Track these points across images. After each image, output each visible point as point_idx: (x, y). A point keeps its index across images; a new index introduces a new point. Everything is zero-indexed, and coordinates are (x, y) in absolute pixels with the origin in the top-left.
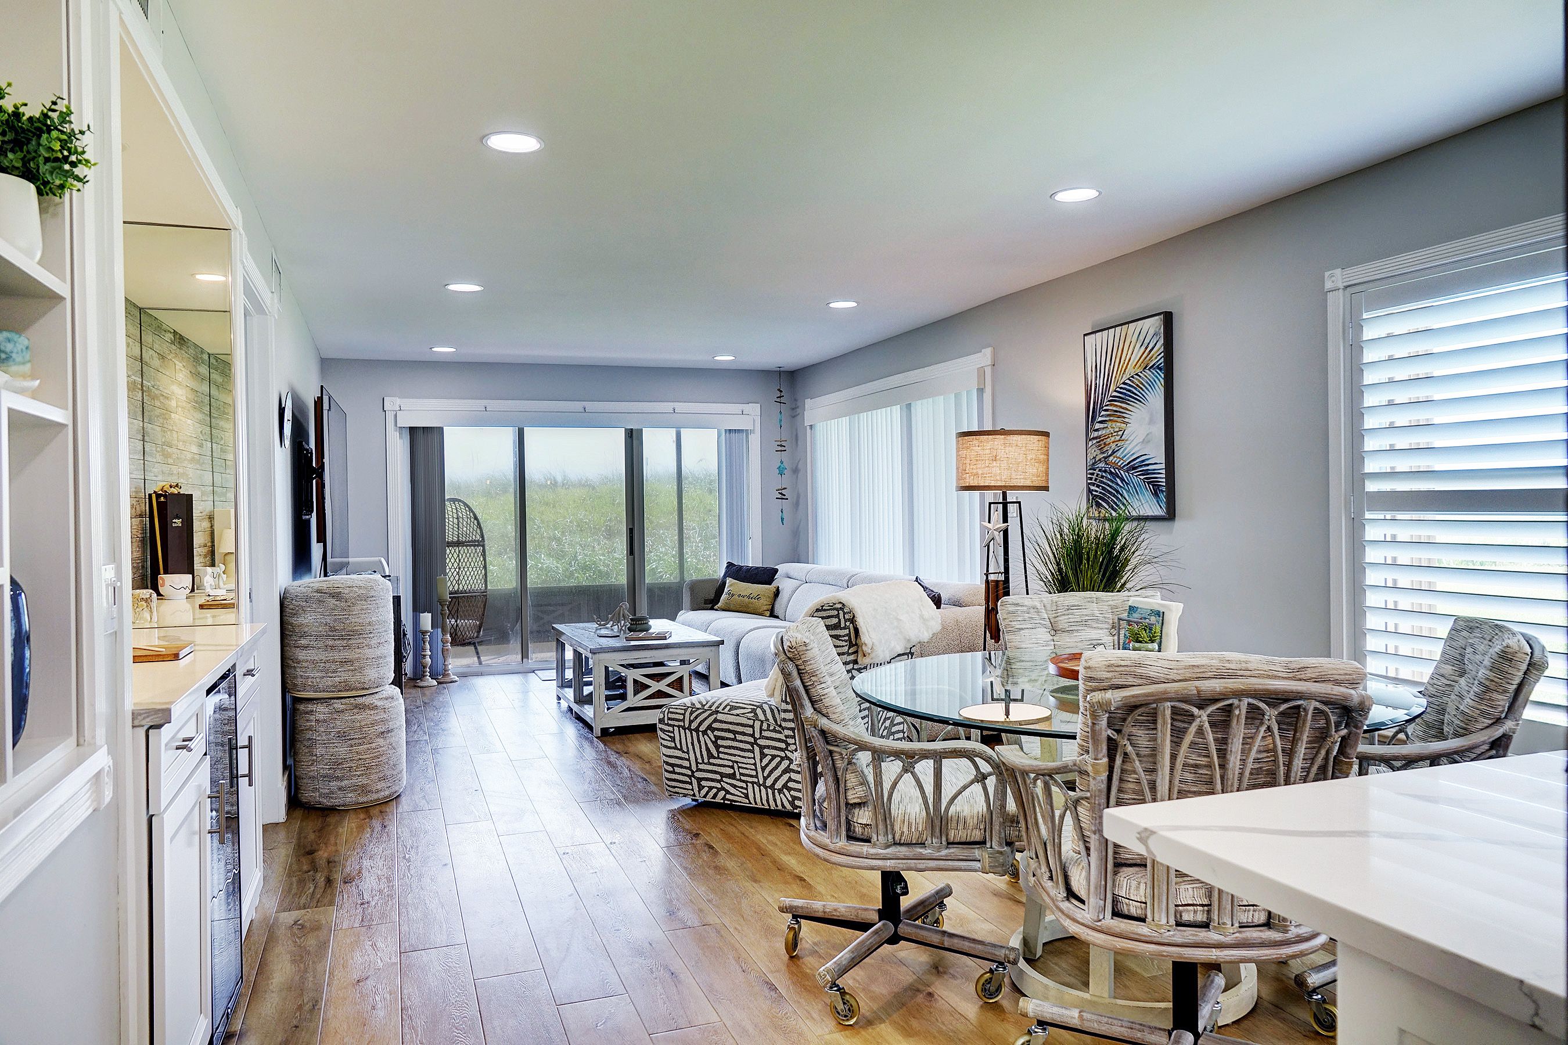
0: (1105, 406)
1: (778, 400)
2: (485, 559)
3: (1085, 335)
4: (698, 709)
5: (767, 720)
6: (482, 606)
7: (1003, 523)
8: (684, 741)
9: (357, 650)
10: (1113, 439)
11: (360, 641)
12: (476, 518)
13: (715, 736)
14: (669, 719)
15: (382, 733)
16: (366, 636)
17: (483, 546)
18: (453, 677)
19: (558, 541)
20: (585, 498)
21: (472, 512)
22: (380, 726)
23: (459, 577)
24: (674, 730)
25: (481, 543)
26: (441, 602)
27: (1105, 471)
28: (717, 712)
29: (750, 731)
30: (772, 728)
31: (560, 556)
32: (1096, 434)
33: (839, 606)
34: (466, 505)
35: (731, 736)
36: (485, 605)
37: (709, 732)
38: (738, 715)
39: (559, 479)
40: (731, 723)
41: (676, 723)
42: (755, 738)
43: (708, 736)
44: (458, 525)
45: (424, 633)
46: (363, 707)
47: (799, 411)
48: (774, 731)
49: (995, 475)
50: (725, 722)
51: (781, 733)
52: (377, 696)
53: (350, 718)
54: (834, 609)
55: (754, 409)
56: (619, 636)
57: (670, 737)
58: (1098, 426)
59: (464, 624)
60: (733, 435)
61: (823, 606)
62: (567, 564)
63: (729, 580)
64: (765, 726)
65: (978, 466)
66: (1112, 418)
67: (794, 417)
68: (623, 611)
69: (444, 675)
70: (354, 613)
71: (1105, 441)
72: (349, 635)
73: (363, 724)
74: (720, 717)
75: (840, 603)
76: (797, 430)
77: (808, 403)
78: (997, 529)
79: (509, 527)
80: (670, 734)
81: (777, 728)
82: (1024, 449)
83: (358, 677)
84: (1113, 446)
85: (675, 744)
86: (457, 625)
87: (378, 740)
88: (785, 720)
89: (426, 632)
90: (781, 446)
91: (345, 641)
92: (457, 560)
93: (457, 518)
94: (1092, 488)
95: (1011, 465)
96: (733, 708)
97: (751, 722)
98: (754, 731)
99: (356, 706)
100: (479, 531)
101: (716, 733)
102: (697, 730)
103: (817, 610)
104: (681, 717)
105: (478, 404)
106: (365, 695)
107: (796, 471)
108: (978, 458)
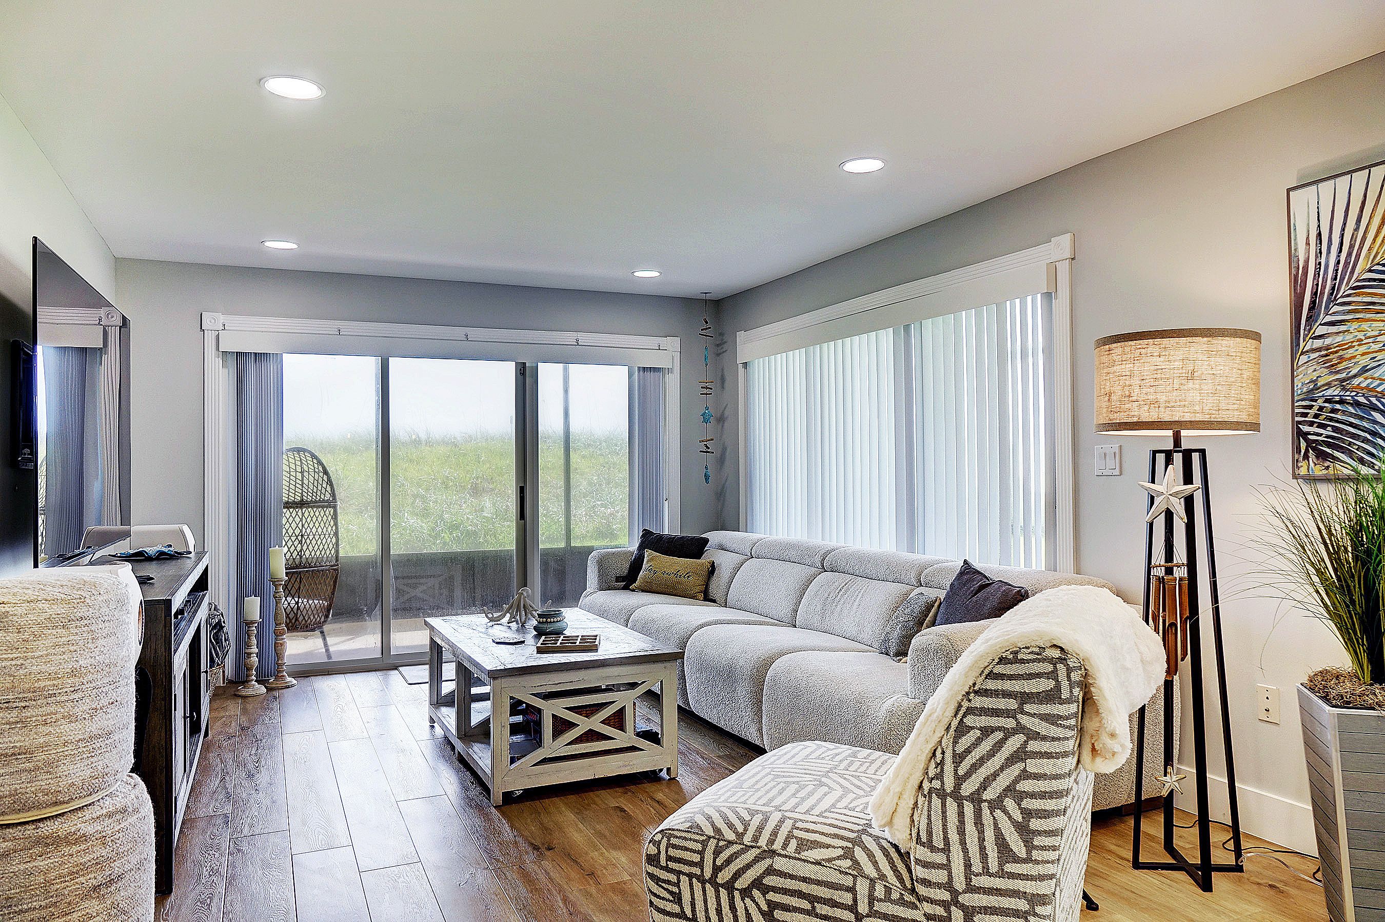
0: (1342, 297)
1: (704, 332)
2: (336, 524)
3: (1289, 191)
4: (730, 843)
5: (883, 877)
6: (332, 583)
7: (1185, 484)
8: (699, 905)
9: (42, 729)
10: (1362, 349)
11: (52, 709)
12: (326, 472)
13: (769, 903)
14: (669, 858)
15: (95, 888)
16: (63, 699)
17: (335, 507)
18: (289, 679)
19: (423, 499)
20: (449, 455)
21: (322, 465)
22: (92, 876)
23: (302, 547)
24: (679, 881)
25: (331, 503)
26: (275, 582)
27: (1342, 402)
28: (773, 853)
29: (847, 898)
30: (895, 896)
31: (425, 514)
32: (1318, 343)
33: (1056, 654)
34: (313, 456)
35: (806, 905)
36: (335, 582)
37: (756, 893)
38: (818, 863)
39: (423, 436)
40: (804, 880)
41: (686, 869)
42: (857, 914)
43: (754, 901)
44: (302, 480)
45: (249, 624)
46: (56, 841)
47: (725, 347)
48: (902, 902)
49: (1192, 404)
50: (792, 877)
51: (916, 908)
52: (88, 814)
53: (22, 867)
54: (1043, 660)
55: (673, 344)
56: (523, 642)
57: (671, 893)
58: (1321, 330)
59: (308, 606)
60: (648, 374)
61: (1016, 653)
62: (432, 522)
63: (648, 553)
64: (880, 891)
65: (1159, 389)
66: (1358, 316)
67: (718, 355)
68: (525, 601)
69: (278, 677)
70: (36, 654)
71: (1341, 353)
72: (24, 699)
73: (52, 876)
74: (780, 864)
75: (1055, 646)
76: (723, 370)
77: (741, 336)
78: (1177, 493)
79: (371, 484)
80: (670, 888)
81: (908, 897)
82: (1238, 360)
83: (44, 781)
84: (1364, 361)
85: (682, 908)
86: (298, 608)
87: (86, 904)
88: (926, 883)
89: (252, 622)
90: (706, 388)
91: (15, 713)
92: (300, 526)
93: (302, 472)
94: (1306, 429)
95: (1219, 388)
96: (803, 845)
97: (848, 881)
98: (855, 900)
99: (38, 841)
100: (329, 489)
101: (771, 896)
102: (729, 886)
103: (1002, 660)
104: (696, 858)
105: (328, 326)
106: (62, 814)
107: (721, 419)
108: (1159, 376)
